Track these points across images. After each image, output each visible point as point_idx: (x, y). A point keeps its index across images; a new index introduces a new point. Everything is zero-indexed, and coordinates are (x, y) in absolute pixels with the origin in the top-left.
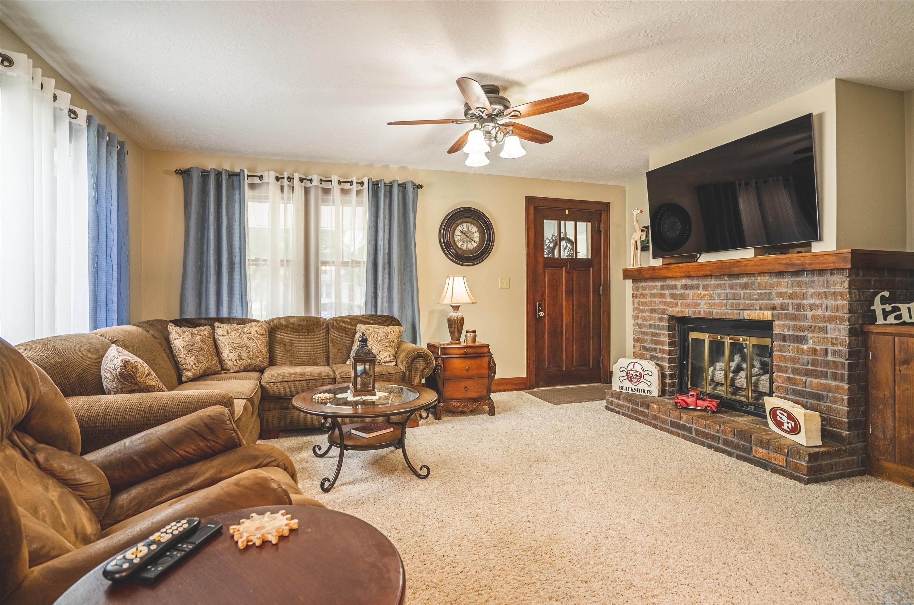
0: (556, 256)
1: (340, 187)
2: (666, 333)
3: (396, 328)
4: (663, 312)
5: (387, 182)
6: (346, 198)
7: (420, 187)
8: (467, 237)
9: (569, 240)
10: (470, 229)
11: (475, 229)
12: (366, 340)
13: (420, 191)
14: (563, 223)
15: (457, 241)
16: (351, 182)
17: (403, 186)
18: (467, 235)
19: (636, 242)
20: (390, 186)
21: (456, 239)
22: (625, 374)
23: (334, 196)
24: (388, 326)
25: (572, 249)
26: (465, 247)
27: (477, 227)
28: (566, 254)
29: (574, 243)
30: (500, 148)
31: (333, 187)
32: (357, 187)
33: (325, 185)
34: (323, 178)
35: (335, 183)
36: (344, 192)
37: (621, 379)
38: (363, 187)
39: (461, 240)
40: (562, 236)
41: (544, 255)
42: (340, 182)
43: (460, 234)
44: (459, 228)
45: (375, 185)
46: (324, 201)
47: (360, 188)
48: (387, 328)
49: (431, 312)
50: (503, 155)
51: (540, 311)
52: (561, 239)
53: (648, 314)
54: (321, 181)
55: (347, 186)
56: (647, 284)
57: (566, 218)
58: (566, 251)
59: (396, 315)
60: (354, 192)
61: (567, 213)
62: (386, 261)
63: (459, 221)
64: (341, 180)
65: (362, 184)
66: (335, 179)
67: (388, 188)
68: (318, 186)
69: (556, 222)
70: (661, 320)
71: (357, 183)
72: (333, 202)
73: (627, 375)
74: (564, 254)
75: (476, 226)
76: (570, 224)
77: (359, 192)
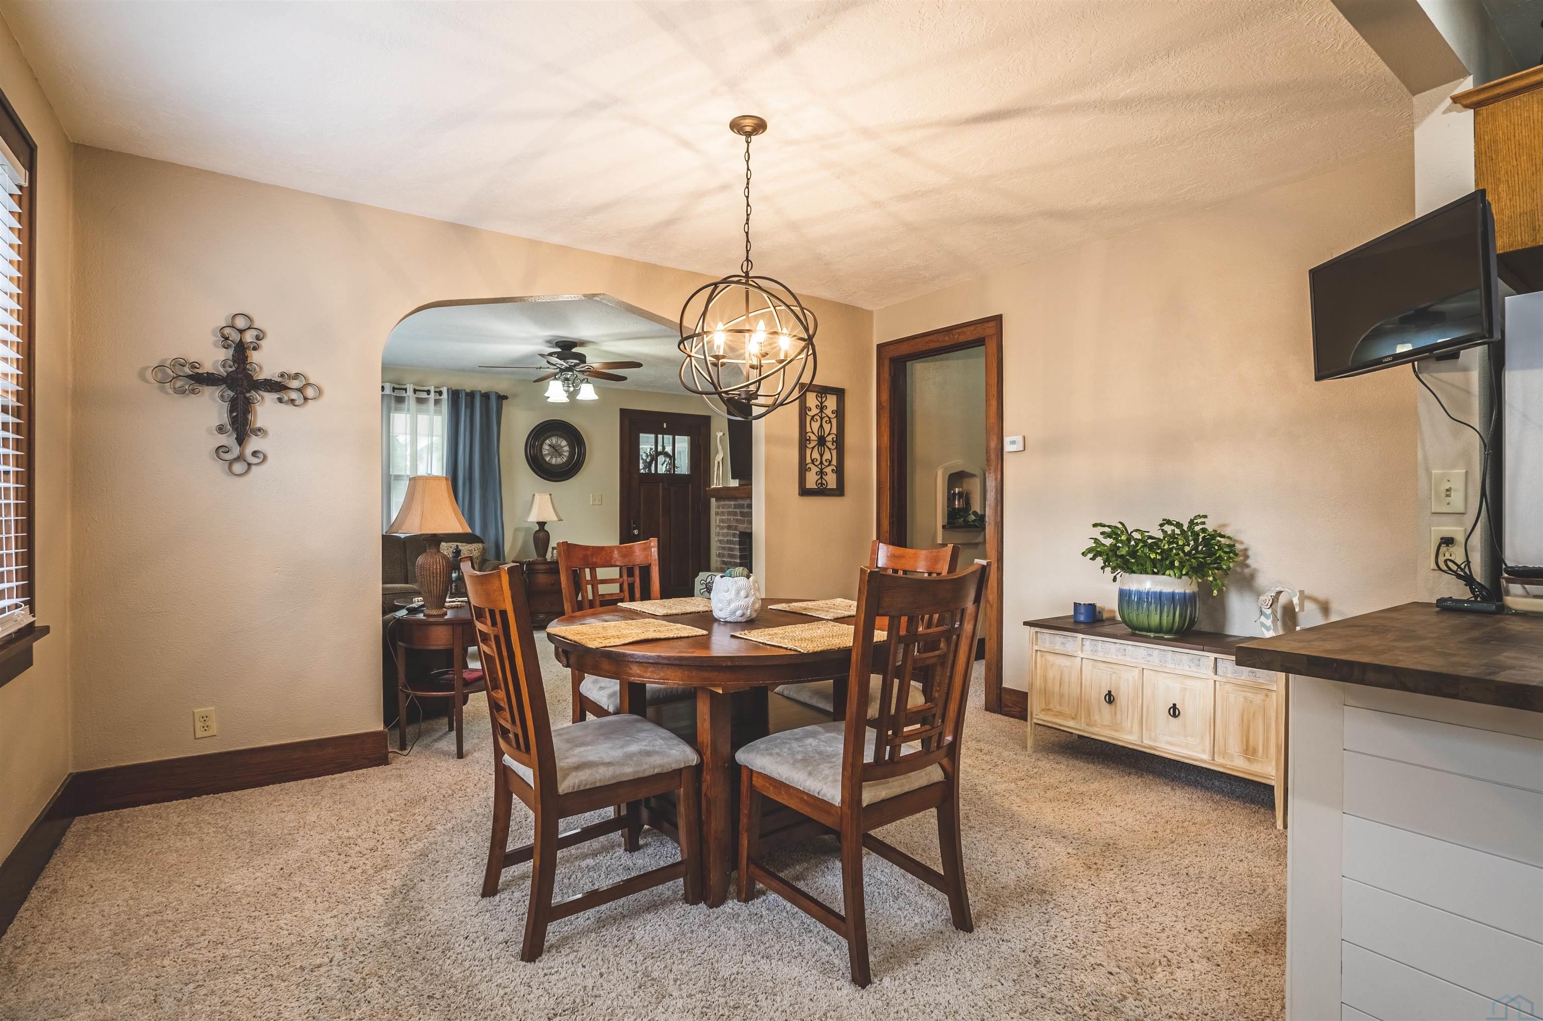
0: (653, 472)
1: (416, 396)
2: (738, 547)
3: (480, 545)
4: (736, 528)
5: (468, 391)
6: (424, 407)
7: (505, 397)
8: (556, 451)
9: (666, 454)
10: (559, 442)
11: (564, 443)
12: (460, 551)
13: (504, 401)
14: (660, 436)
15: (545, 455)
16: (428, 392)
17: (486, 396)
18: (555, 449)
19: (719, 463)
20: (471, 395)
21: (544, 453)
22: (705, 586)
23: (409, 404)
24: (471, 543)
25: (670, 464)
26: (554, 461)
27: (567, 441)
28: (664, 469)
29: (672, 457)
30: (576, 392)
31: (409, 396)
32: (435, 396)
33: (398, 393)
34: (397, 386)
35: (410, 392)
36: (420, 401)
37: (702, 591)
38: (442, 397)
39: (549, 454)
40: (660, 449)
41: (639, 469)
42: (415, 391)
43: (548, 448)
44: (548, 442)
45: (455, 395)
46: (397, 410)
47: (438, 397)
48: (470, 545)
49: (516, 530)
50: (579, 397)
51: (634, 529)
52: (658, 453)
53: (725, 531)
54: (394, 389)
55: (424, 395)
56: (725, 503)
57: (664, 432)
58: (665, 465)
59: (478, 532)
60: (432, 402)
61: (665, 426)
62: (467, 476)
63: (547, 435)
64: (417, 388)
65: (440, 393)
66: (410, 388)
67: (469, 398)
68: (391, 395)
69: (653, 436)
70: (734, 535)
71: (435, 392)
72: (408, 410)
73: (706, 587)
74: (662, 469)
75: (565, 440)
76: (668, 438)
77: (437, 402)
